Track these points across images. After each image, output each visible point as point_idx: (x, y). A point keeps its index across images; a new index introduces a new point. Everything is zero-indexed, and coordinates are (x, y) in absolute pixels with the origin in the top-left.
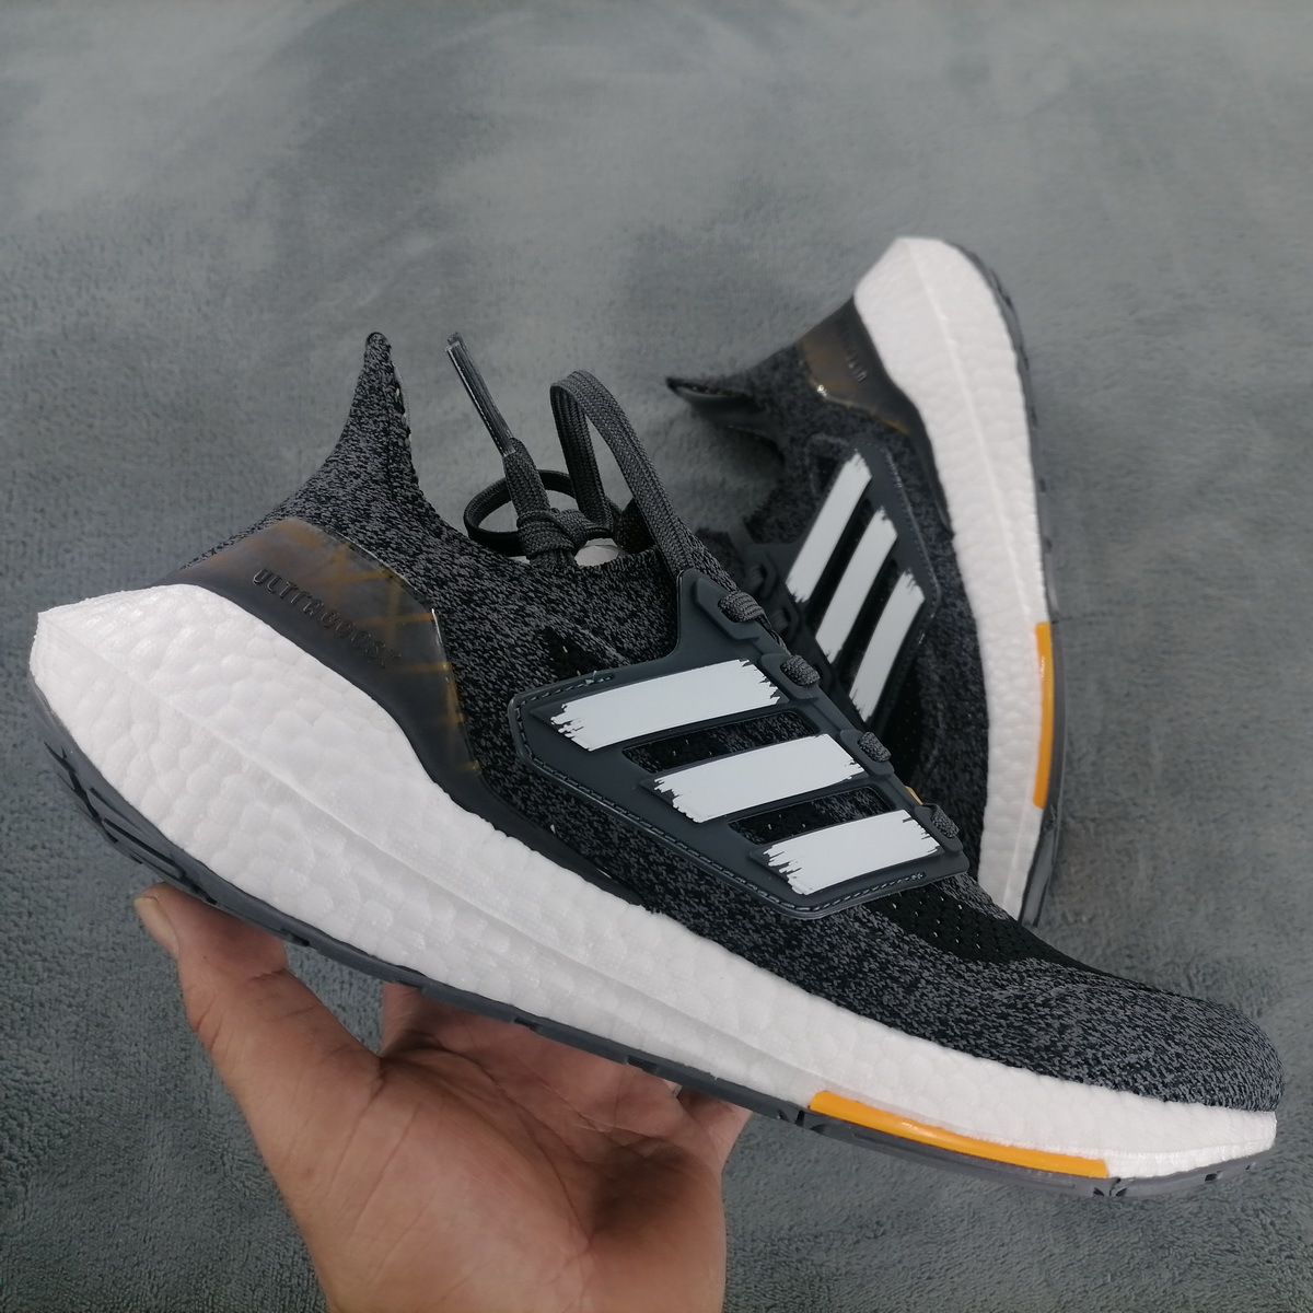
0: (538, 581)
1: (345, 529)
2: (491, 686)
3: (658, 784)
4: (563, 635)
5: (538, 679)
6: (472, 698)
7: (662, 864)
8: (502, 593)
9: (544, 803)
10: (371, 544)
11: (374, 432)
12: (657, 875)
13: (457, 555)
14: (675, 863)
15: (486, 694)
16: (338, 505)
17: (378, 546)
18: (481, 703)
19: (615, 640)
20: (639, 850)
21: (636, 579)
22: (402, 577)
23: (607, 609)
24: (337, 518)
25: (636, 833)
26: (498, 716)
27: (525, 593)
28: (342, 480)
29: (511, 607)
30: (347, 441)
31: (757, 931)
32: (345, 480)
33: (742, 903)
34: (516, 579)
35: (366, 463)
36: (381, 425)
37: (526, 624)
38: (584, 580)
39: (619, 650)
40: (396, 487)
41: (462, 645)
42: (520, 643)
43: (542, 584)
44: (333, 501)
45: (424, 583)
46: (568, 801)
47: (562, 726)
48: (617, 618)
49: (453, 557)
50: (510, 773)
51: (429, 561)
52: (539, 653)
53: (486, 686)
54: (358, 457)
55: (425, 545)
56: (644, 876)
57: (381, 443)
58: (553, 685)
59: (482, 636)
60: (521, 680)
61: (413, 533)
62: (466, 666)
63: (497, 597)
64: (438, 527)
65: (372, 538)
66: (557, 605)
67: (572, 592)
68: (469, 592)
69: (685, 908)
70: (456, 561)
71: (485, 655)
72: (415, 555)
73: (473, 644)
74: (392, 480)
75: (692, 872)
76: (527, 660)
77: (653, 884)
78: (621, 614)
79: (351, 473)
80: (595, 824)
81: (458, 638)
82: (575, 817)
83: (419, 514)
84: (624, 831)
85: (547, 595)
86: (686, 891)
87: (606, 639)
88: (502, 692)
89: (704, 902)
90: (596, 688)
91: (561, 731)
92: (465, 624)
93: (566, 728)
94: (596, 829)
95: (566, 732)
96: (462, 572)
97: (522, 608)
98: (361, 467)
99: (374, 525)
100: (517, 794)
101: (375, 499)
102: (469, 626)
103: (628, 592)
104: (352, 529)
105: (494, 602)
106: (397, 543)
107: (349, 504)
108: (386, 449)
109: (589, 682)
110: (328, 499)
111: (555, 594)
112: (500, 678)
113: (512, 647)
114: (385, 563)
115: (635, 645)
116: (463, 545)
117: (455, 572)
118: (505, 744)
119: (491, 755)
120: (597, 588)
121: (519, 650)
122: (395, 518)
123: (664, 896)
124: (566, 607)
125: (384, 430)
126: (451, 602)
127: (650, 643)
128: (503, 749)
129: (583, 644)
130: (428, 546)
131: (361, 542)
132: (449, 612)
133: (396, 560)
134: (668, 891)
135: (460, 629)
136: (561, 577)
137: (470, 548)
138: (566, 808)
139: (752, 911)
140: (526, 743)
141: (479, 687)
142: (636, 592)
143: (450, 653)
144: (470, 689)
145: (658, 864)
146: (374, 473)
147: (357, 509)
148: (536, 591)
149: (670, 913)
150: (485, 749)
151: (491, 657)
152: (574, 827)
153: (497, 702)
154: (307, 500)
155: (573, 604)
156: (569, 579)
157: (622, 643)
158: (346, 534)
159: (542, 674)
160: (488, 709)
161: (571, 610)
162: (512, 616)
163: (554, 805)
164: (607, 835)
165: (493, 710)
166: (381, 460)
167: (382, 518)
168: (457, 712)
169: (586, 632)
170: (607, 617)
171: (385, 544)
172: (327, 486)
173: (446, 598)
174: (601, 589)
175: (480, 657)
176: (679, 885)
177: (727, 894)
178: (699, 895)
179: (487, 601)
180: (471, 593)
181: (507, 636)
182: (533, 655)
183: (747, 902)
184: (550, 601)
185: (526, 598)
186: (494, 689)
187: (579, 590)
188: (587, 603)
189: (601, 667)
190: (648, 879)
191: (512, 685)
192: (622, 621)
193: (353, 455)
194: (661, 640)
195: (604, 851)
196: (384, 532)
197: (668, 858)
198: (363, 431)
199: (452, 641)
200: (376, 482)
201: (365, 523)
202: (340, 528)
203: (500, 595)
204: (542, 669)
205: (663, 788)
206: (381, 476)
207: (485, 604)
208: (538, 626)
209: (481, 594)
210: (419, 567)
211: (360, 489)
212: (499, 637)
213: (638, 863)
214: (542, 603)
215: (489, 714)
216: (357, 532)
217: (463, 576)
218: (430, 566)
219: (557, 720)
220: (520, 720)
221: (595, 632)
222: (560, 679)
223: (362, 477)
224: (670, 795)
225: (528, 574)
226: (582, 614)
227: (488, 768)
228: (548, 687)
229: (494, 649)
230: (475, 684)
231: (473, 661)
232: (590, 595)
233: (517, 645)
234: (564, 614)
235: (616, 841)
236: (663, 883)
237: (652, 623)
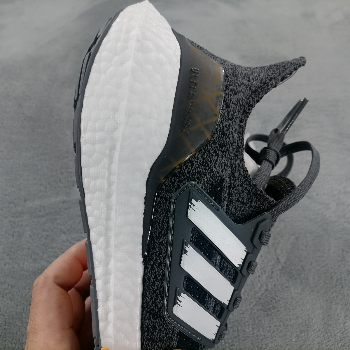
0: (239, 165)
1: (227, 89)
2: (194, 171)
3: (187, 246)
4: (224, 185)
5: (205, 186)
6: (187, 167)
7: (160, 260)
8: (230, 156)
9: (162, 210)
10: (226, 101)
11: (269, 75)
12: (156, 260)
13: (237, 133)
14: (163, 264)
15: (190, 171)
16: (235, 81)
17: (227, 104)
18: (186, 171)
19: (230, 202)
20: (161, 250)
21: (257, 198)
22: (219, 119)
23: (240, 194)
24: (229, 84)
25: (166, 246)
26: (185, 179)
27: (233, 164)
28: (245, 76)
29: (226, 161)
30: (260, 69)
31: (153, 303)
32: (246, 77)
33: (160, 294)
34: (238, 157)
35: (255, 80)
36: (273, 76)
37: (222, 171)
38: (246, 180)
39: (227, 205)
40: (252, 97)
41: (204, 153)
42: (215, 172)
43: (239, 168)
44: (236, 78)
45: (220, 128)
46: (167, 218)
47: (192, 203)
48: (238, 199)
49: (235, 131)
50: (167, 193)
51: (229, 125)
52: (214, 181)
53: (193, 170)
54: (256, 76)
55: (235, 120)
56: (153, 255)
57: (266, 80)
58: (205, 192)
59: (211, 159)
60: (201, 180)
61: (237, 113)
62: (197, 159)
63: (228, 155)
64: (244, 120)
65: (228, 100)
66: (233, 177)
67: (239, 179)
68: (225, 145)
69: (149, 274)
70: (234, 134)
71: (204, 164)
72: (229, 119)
73: (206, 157)
74: (254, 94)
75: (163, 272)
76: (210, 179)
77: (152, 260)
78: (240, 199)
79: (249, 78)
80: (163, 231)
81: (206, 151)
82: (162, 223)
83: (245, 111)
84: (165, 242)
85: (235, 171)
86: (155, 273)
87: (229, 199)
88: (194, 176)
89: (155, 280)
90: (211, 207)
91: (190, 204)
92: (212, 150)
93: (192, 206)
94: (161, 232)
95: (190, 206)
96: (231, 138)
97: (227, 166)
98: (253, 80)
99: (234, 98)
100: (161, 199)
101: (243, 92)
102: (212, 152)
103: (250, 197)
104: (228, 92)
105: (225, 155)
106: (231, 110)
107: (237, 85)
108: (265, 84)
109: (212, 204)
110: (236, 76)
111: (236, 174)
112: (199, 173)
113: (212, 171)
114: (221, 110)
115: (232, 209)
116: (241, 132)
117: (230, 136)
118: (176, 187)
119: (170, 184)
120: (246, 186)
121: (212, 174)
122: (240, 104)
123: (150, 265)
124: (233, 180)
125: (271, 78)
126: (218, 141)
127: (235, 214)
128: (174, 187)
129: (223, 193)
130: (235, 121)
131: (225, 97)
132: (214, 142)
133: (224, 114)
134: (152, 266)
135: (209, 150)
136: (243, 172)
137: (241, 135)
138: (164, 218)
139: (159, 298)
140: (179, 194)
141: (192, 167)
142: (252, 200)
143: (199, 151)
144: (190, 165)
145: (160, 259)
146: (253, 86)
147: (237, 89)
148: (235, 167)
149: (145, 269)
150: (171, 181)
151: (205, 166)
152: (159, 224)
153: (189, 177)
154: (232, 69)
155: (235, 182)
156: (244, 176)
157: (230, 205)
158: (225, 91)
159: (207, 186)
160: (186, 174)
161: (233, 182)
162: (223, 164)
163: (163, 213)
164: (161, 237)
165: (186, 177)
166: (259, 84)
167: (238, 99)
168: (179, 165)
169: (227, 191)
170: (237, 195)
171: (228, 106)
172: (240, 73)
173: (218, 138)
174: (246, 188)
175: (203, 162)
176: (156, 269)
177: (161, 287)
178: (156, 277)
179: (224, 153)
180: (225, 146)
181: (215, 167)
182: (212, 179)
183: (161, 295)
184: (233, 174)
185: (232, 165)
186: (193, 173)
187: (242, 180)
188: (238, 186)
189: (219, 203)
190: (153, 257)
191: (198, 178)
192: (238, 200)
193: (256, 74)
194: (239, 217)
195: (156, 238)
196: (233, 103)
197: (163, 262)
198: (267, 72)
199: (204, 149)
200: (250, 89)
201: (232, 94)
202: (227, 87)
203: (229, 156)
204: (209, 185)
205: (187, 249)
206: (254, 89)
207: (223, 153)
208: (223, 175)
209: (226, 149)
210: (225, 123)
211: (245, 85)
212: (213, 164)
213: (157, 252)
214: (232, 171)
215: (184, 176)
216: (228, 94)
217: (230, 139)
218: (228, 126)
219: (193, 201)
220: (187, 188)
221: (229, 194)
222: (208, 193)
223: (250, 83)
224: (186, 252)
225: (241, 161)
226: (233, 186)
227: (165, 185)
228: (203, 191)
229: (208, 165)
230: (192, 165)
231: (200, 160)
232: (242, 185)
233: (213, 172)
234: (230, 180)
235: (161, 241)
236: (154, 264)
237: (243, 211)
